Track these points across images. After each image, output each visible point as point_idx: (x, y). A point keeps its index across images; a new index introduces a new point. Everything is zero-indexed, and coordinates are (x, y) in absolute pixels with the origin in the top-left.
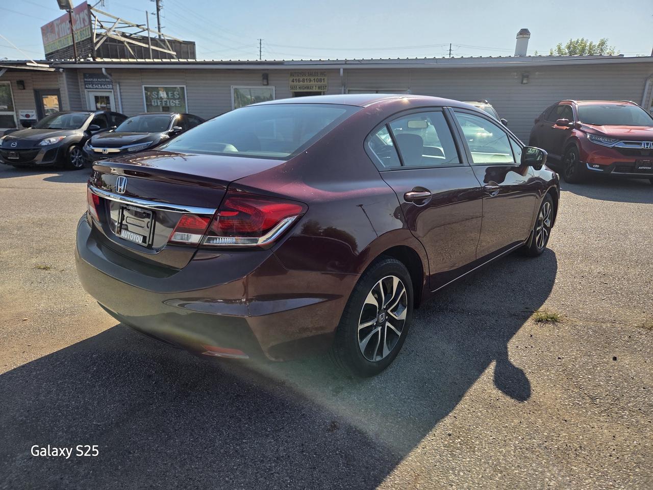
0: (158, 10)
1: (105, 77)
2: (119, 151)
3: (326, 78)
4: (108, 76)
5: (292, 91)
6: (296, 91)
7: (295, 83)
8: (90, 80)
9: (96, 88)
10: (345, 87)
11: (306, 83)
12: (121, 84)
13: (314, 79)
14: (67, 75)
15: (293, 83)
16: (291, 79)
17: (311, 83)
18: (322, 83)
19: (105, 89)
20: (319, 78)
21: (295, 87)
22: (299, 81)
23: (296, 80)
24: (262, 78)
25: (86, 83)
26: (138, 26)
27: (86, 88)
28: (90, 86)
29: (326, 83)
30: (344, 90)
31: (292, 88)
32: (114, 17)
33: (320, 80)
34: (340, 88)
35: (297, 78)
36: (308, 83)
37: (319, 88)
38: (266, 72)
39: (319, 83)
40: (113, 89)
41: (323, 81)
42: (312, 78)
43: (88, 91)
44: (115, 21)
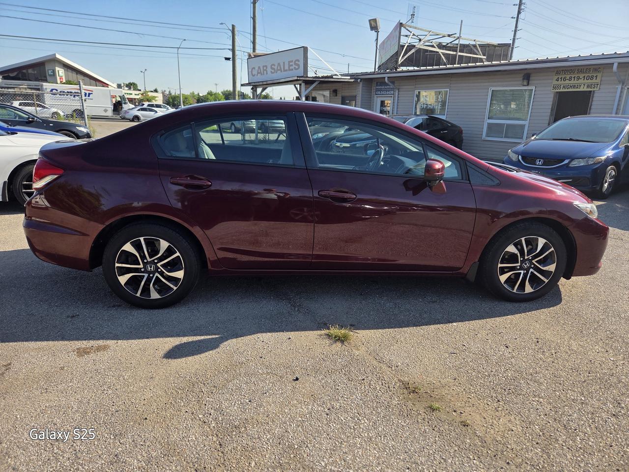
0: (519, 13)
1: (387, 85)
2: (349, 146)
3: (599, 75)
4: (390, 84)
5: (554, 90)
6: (559, 90)
7: (559, 82)
8: (380, 87)
9: (383, 94)
10: (622, 85)
11: (572, 82)
12: (400, 90)
13: (584, 77)
14: (363, 84)
15: (557, 83)
16: (556, 77)
17: (580, 81)
18: (594, 81)
19: (389, 94)
20: (590, 75)
21: (559, 86)
22: (565, 79)
23: (561, 78)
24: (522, 78)
25: (377, 90)
26: (449, 36)
27: (376, 94)
28: (379, 93)
29: (598, 81)
30: (622, 88)
31: (554, 88)
32: (425, 31)
33: (592, 78)
34: (617, 87)
35: (563, 76)
36: (576, 82)
37: (588, 87)
38: (528, 72)
39: (589, 81)
40: (393, 94)
41: (595, 78)
42: (581, 76)
43: (377, 97)
44: (427, 33)
